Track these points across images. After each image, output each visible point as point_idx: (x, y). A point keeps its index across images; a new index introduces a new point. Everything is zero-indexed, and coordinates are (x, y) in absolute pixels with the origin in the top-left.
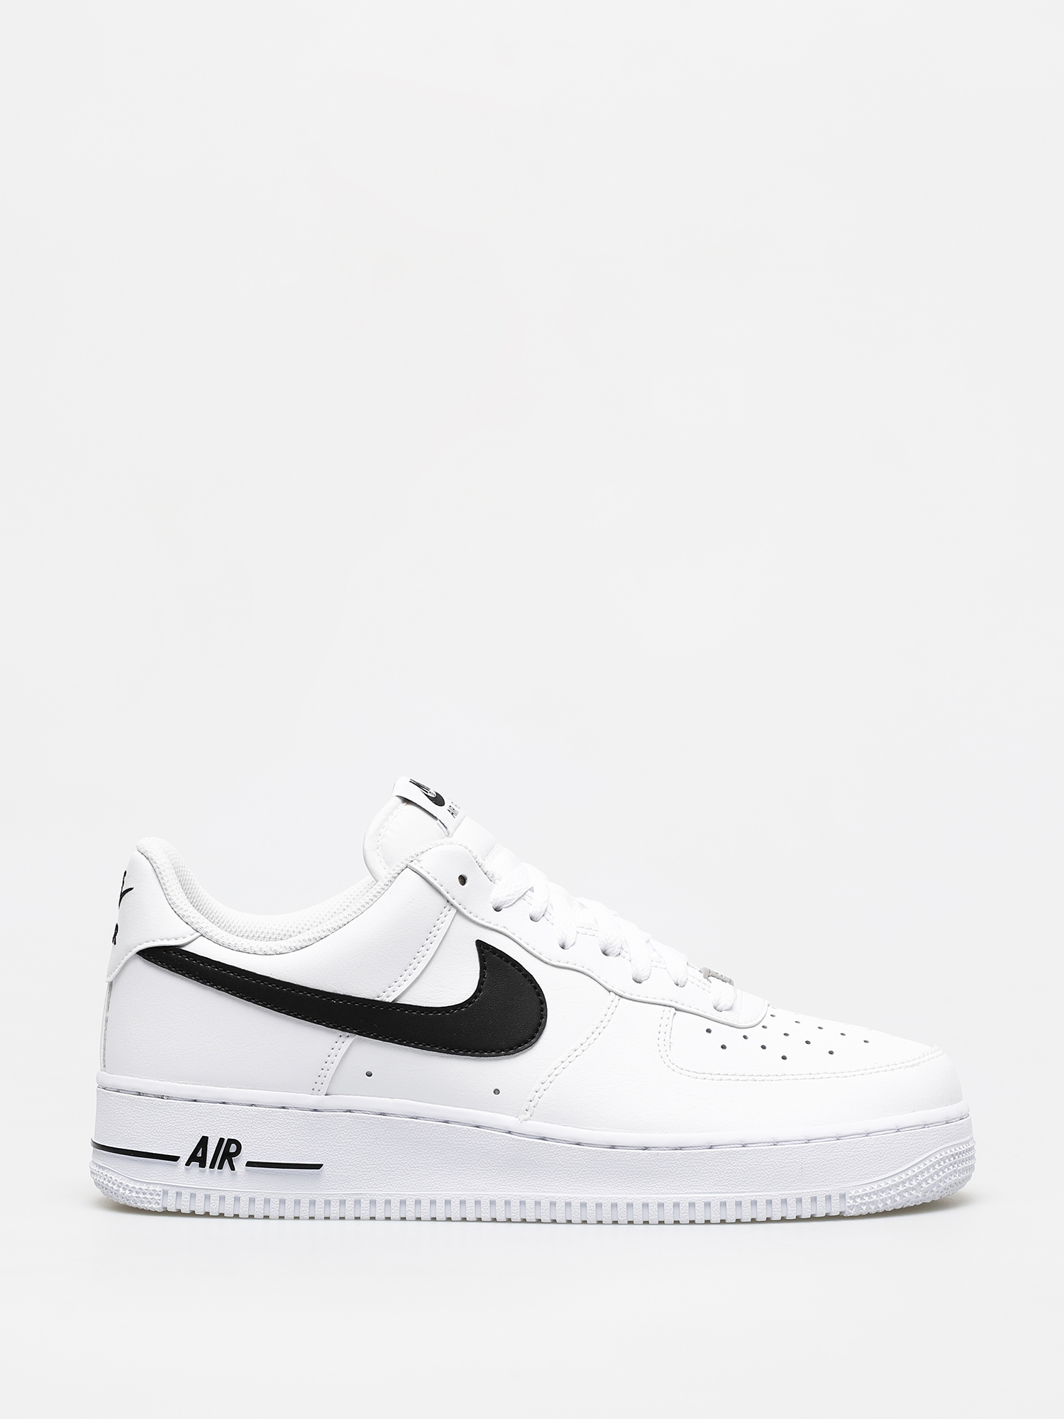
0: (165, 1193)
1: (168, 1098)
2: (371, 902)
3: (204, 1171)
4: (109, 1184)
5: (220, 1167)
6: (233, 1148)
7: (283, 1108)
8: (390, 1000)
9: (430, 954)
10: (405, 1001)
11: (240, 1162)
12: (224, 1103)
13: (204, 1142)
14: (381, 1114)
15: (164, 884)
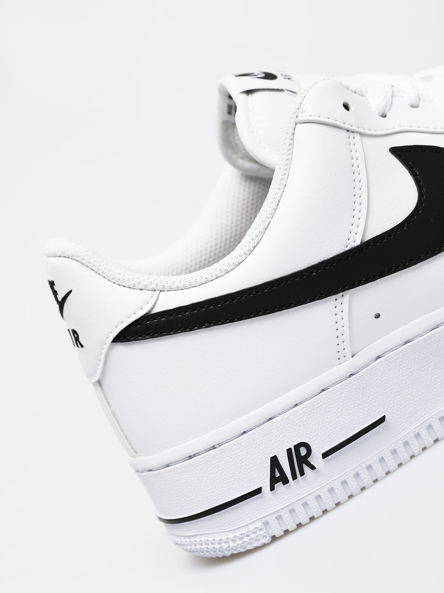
0: (266, 524)
1: (220, 445)
2: (287, 172)
3: (290, 485)
4: (202, 547)
5: (302, 473)
6: (303, 451)
7: (323, 390)
8: (358, 243)
9: (364, 183)
10: (371, 234)
11: (316, 459)
12: (270, 419)
13: (275, 462)
14: (406, 343)
15: (98, 269)
